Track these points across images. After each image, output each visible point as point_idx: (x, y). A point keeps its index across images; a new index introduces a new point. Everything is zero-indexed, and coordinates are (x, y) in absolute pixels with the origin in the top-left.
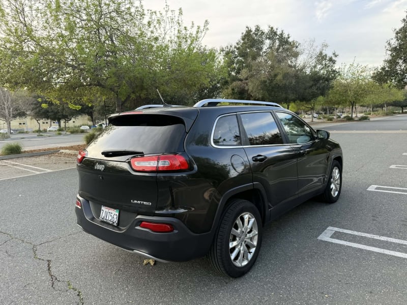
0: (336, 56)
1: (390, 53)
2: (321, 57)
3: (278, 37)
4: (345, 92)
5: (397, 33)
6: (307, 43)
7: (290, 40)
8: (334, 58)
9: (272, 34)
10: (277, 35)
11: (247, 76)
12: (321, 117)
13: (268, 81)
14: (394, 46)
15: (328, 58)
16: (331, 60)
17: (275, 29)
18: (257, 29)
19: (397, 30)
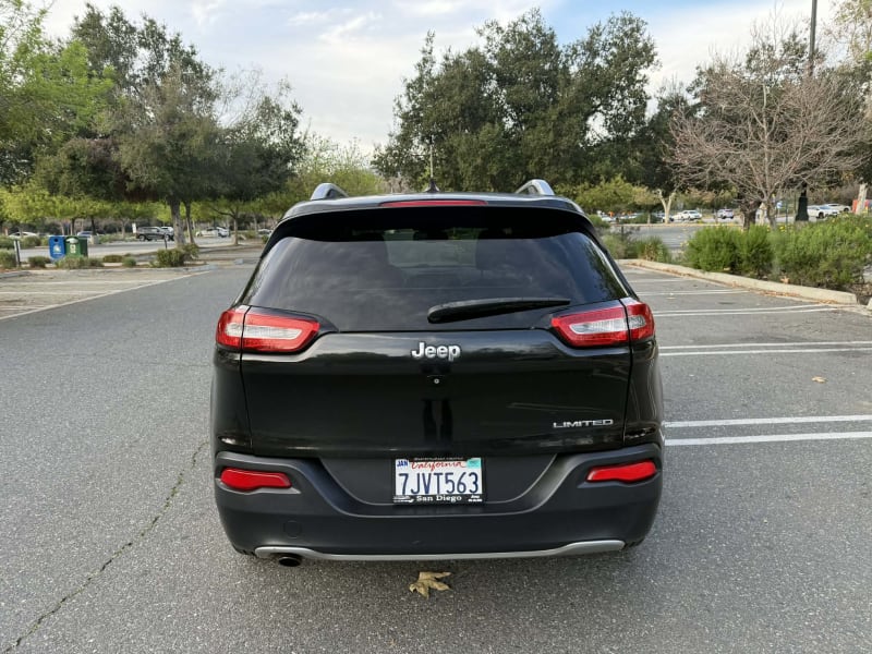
0: (299, 112)
1: (400, 121)
2: (268, 110)
3: (167, 46)
4: (298, 187)
5: (409, 86)
6: (247, 74)
7: (196, 59)
8: (294, 115)
9: (153, 36)
10: (164, 40)
11: (113, 127)
12: (243, 236)
13: (169, 148)
14: (406, 110)
15: (283, 113)
16: (288, 117)
17: (159, 24)
18: (118, 17)
19: (409, 81)
